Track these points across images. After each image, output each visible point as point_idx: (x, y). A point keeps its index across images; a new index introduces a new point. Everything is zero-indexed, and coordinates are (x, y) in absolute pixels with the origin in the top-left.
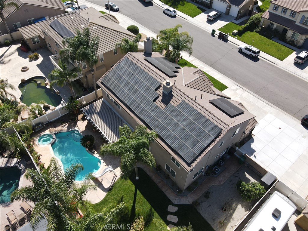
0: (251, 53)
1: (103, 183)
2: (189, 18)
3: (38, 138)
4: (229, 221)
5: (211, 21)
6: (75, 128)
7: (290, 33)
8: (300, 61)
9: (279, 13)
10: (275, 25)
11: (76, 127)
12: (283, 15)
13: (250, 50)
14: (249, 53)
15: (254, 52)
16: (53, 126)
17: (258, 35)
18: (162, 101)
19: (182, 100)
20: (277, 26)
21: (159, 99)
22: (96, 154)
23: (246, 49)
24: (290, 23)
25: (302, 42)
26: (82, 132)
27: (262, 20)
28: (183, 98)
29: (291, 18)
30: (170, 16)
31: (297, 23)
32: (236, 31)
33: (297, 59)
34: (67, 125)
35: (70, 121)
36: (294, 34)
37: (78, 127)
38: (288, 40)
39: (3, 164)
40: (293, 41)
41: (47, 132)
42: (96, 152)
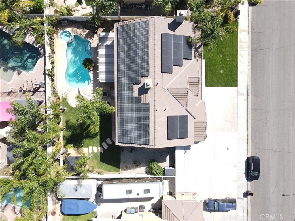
3: (62, 31)
4: (131, 169)
6: (90, 39)
11: (92, 39)
16: (76, 26)
18: (139, 89)
19: (149, 101)
21: (138, 85)
22: (92, 74)
26: (93, 47)
28: (151, 101)
34: (86, 33)
35: (90, 30)
37: (93, 40)
39: (32, 41)
41: (70, 29)
42: (92, 72)
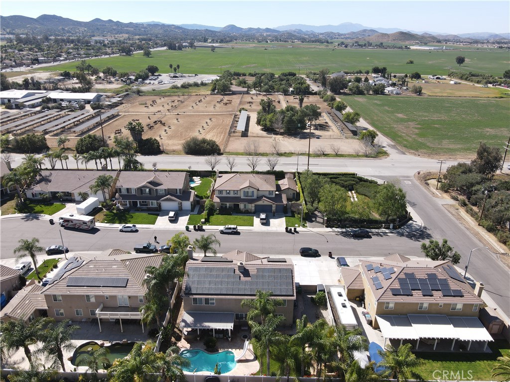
0: (232, 230)
1: (248, 358)
2: (151, 226)
5: (174, 220)
6: (180, 350)
7: (242, 206)
8: (265, 221)
9: (224, 195)
10: (228, 204)
12: (228, 195)
13: (230, 228)
14: (230, 231)
15: (234, 229)
17: (220, 216)
20: (229, 204)
23: (226, 229)
24: (238, 199)
25: (253, 208)
26: (190, 348)
27: (215, 204)
29: (236, 196)
30: (132, 231)
31: (242, 197)
32: (203, 220)
33: (262, 221)
36: (245, 205)
37: (182, 347)
38: (244, 211)
40: (247, 210)
42: (219, 350)
